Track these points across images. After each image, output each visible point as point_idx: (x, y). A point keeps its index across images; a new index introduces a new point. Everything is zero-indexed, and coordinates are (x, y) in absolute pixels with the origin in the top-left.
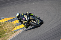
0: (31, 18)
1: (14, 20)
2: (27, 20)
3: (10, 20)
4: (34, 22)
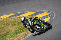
0: (35, 23)
1: (37, 14)
2: (31, 25)
3: (33, 14)
4: (39, 27)
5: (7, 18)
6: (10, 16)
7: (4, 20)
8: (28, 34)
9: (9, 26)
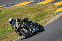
5: (26, 5)
6: (29, 4)
7: (23, 7)
8: (47, 22)
9: (28, 14)
